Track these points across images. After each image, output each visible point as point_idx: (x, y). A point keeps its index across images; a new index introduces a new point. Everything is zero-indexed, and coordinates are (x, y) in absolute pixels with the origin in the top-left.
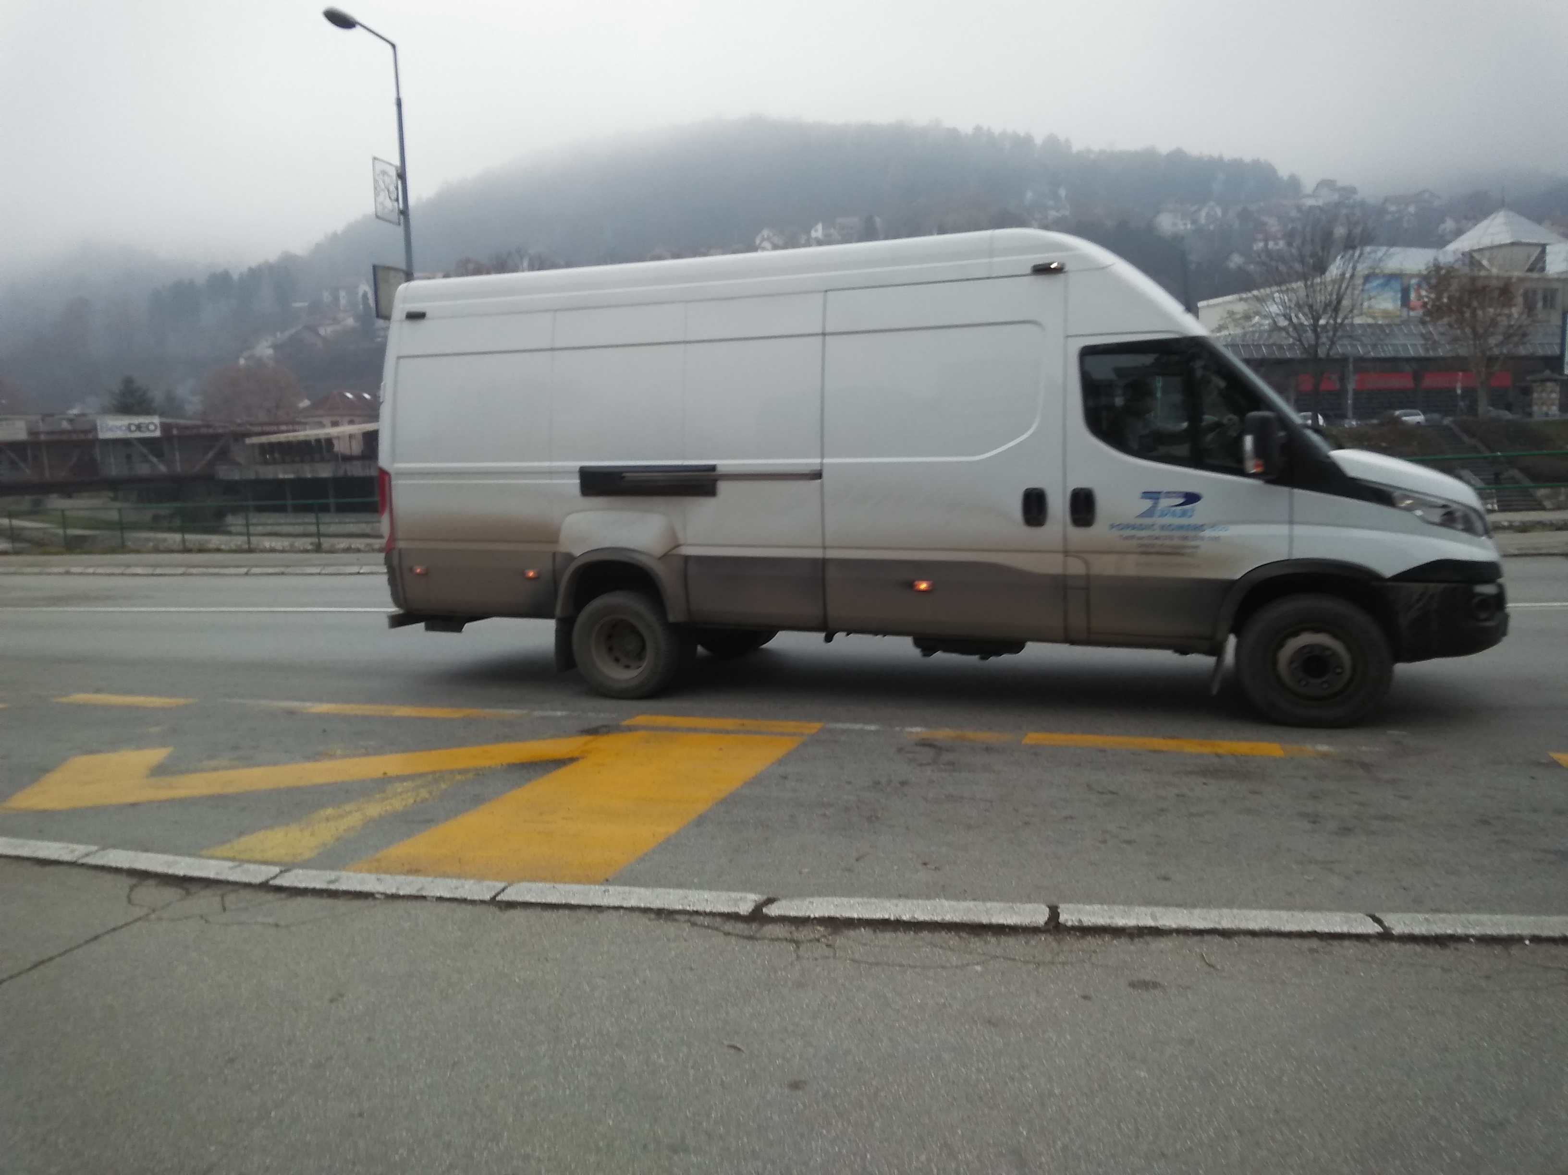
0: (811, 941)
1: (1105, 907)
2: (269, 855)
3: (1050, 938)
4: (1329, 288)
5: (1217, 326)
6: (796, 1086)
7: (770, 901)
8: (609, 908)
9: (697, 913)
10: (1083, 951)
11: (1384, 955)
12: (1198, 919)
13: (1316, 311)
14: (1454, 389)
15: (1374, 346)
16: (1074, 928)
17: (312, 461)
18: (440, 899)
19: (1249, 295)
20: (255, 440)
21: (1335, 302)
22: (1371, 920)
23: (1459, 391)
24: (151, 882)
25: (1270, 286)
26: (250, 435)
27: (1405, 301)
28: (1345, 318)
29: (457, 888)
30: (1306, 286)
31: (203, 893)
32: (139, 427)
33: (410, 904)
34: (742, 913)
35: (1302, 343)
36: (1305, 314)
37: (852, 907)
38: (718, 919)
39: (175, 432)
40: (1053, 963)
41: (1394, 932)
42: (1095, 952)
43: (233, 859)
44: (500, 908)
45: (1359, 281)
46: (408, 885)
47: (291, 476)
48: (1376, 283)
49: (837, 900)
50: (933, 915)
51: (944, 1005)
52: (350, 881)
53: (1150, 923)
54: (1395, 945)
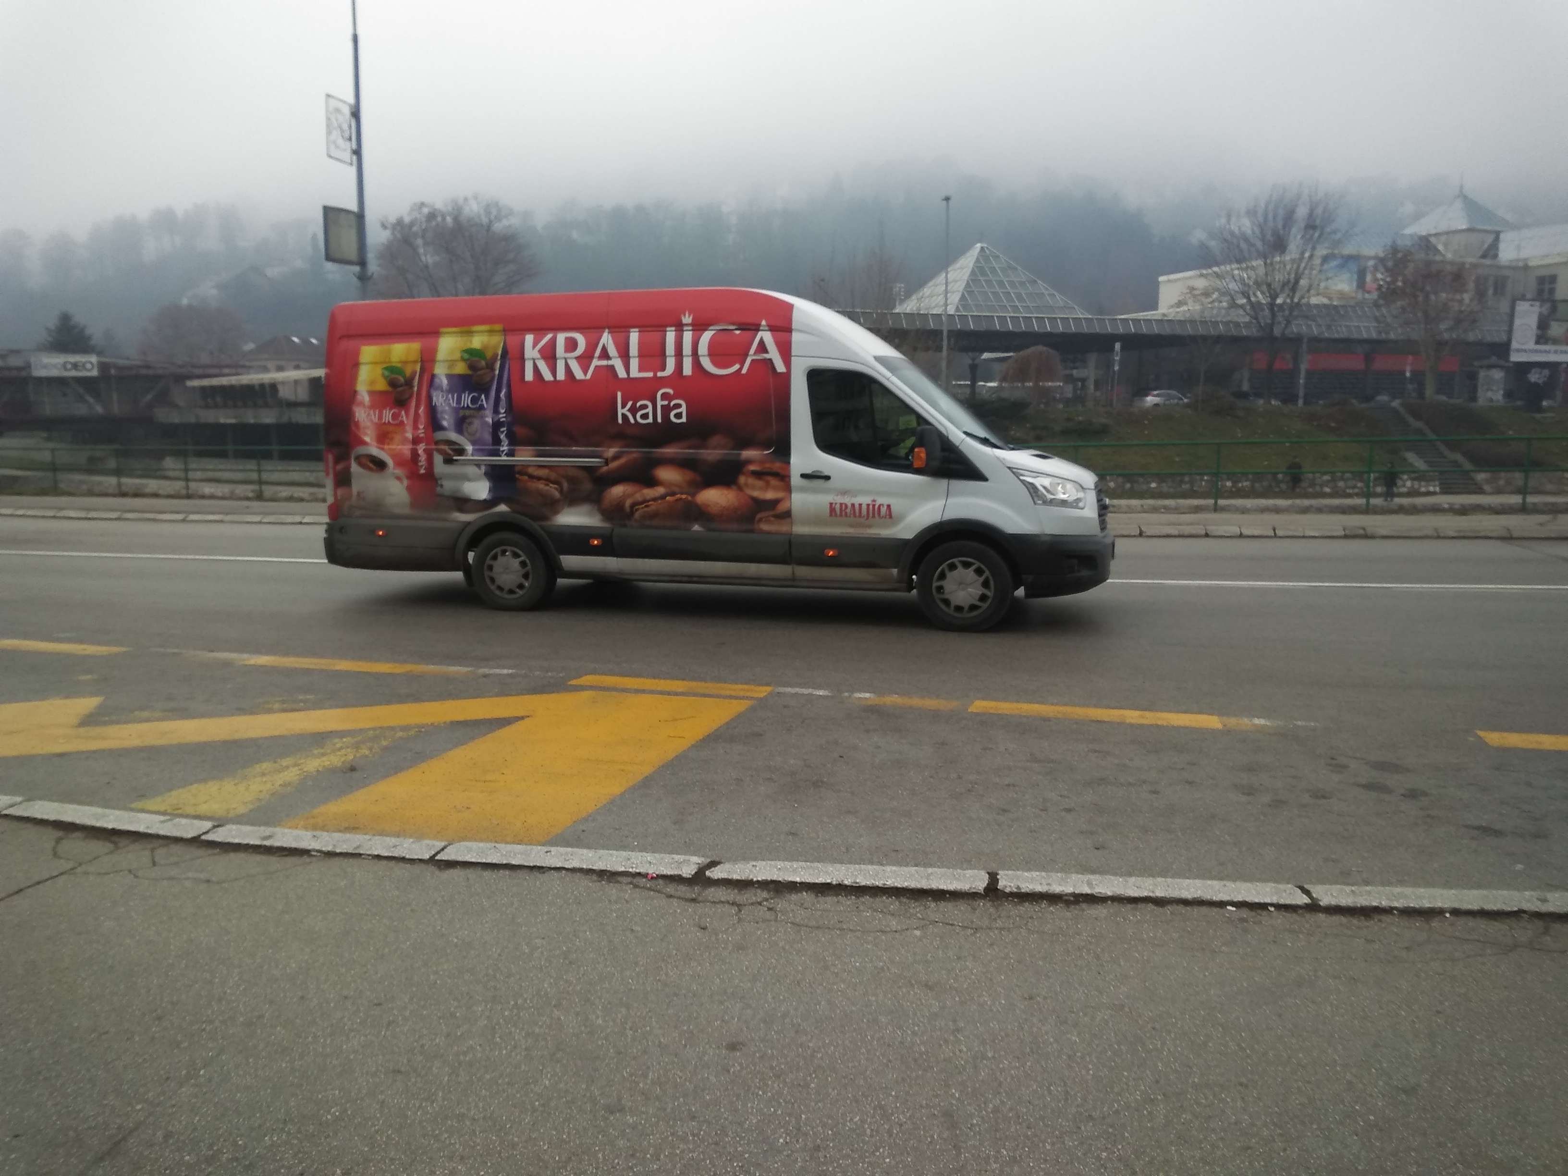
0: (752, 904)
1: (1043, 874)
2: (203, 809)
3: (989, 904)
4: (1288, 267)
5: (1177, 301)
6: (733, 1047)
7: (713, 864)
8: (551, 869)
9: (639, 874)
10: (1020, 917)
11: (1311, 925)
12: (1134, 887)
13: (1274, 290)
14: (1403, 373)
15: (1329, 327)
16: (1012, 894)
17: (255, 406)
18: (378, 857)
19: (1210, 271)
20: (196, 383)
21: (1292, 281)
22: (1300, 891)
23: (1408, 374)
24: (78, 834)
25: (1231, 263)
26: (192, 377)
27: (1361, 284)
28: (1302, 297)
29: (395, 846)
30: (1265, 264)
31: (132, 847)
32: (75, 366)
33: (346, 862)
34: (684, 875)
35: (1259, 323)
36: (1263, 293)
37: (795, 870)
38: (661, 881)
39: (113, 372)
40: (990, 929)
41: (1321, 904)
42: (1031, 918)
43: (164, 813)
44: (439, 868)
45: (1317, 261)
46: (345, 842)
47: (233, 421)
48: (1334, 263)
49: (780, 864)
50: (874, 880)
51: (882, 968)
52: (285, 837)
53: (1086, 890)
54: (1322, 916)
